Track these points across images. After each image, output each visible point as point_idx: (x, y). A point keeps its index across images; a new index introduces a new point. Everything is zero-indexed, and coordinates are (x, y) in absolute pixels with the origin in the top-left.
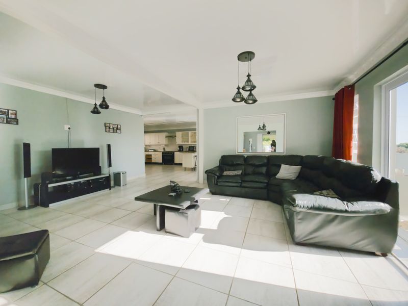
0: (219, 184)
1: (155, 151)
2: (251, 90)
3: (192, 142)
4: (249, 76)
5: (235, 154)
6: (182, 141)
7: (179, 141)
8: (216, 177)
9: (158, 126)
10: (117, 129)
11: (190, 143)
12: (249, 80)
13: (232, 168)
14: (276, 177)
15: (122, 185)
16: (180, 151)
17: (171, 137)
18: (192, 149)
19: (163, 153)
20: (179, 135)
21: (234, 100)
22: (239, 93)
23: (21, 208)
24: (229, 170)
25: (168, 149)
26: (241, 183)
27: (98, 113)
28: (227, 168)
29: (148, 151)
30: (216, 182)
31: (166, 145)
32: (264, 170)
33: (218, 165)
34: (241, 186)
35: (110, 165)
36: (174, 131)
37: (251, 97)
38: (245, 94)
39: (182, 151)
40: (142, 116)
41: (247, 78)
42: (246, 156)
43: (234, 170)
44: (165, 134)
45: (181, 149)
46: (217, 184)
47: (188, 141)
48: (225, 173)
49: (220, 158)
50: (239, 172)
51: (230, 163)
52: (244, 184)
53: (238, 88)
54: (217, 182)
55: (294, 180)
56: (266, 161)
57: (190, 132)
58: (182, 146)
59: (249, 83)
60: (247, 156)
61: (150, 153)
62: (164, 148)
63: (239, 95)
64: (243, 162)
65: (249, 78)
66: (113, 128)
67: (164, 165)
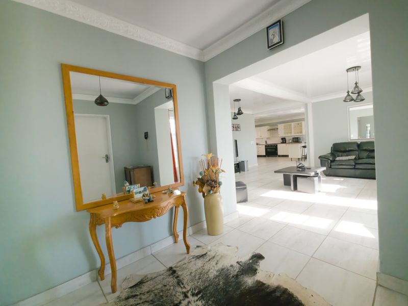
0: (332, 167)
1: (258, 144)
2: (359, 93)
3: (295, 133)
4: (356, 83)
5: (347, 142)
6: (285, 133)
7: (282, 133)
8: (329, 161)
10: (238, 127)
11: (294, 134)
12: (356, 87)
13: (345, 154)
15: (246, 170)
16: (283, 143)
17: (273, 129)
18: (296, 140)
19: (266, 146)
20: (281, 127)
21: (344, 101)
22: (348, 95)
24: (341, 156)
25: (270, 142)
26: (355, 165)
28: (340, 154)
30: (329, 166)
33: (330, 152)
34: (354, 168)
35: (237, 155)
36: (276, 124)
37: (359, 97)
38: (354, 96)
39: (285, 142)
40: (253, 114)
42: (359, 143)
43: (347, 156)
44: (267, 128)
45: (284, 141)
46: (331, 167)
47: (291, 133)
48: (338, 159)
49: (332, 146)
50: (353, 157)
51: (343, 149)
53: (348, 92)
54: (331, 165)
57: (292, 123)
58: (285, 138)
59: (356, 89)
60: (361, 143)
62: (266, 142)
63: (349, 97)
65: (356, 85)
67: (267, 158)
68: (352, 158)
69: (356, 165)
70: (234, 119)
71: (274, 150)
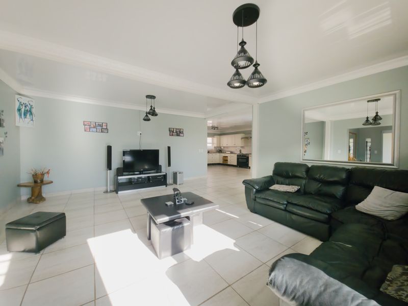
1: (232, 153)
4: (243, 43)
8: (255, 190)
9: (232, 128)
10: (180, 132)
12: (243, 51)
13: (287, 181)
14: (356, 206)
15: (178, 184)
17: (247, 138)
19: (238, 156)
22: (237, 73)
23: (106, 192)
24: (282, 184)
25: (244, 152)
26: (286, 205)
27: (149, 120)
29: (225, 153)
31: (242, 147)
32: (339, 191)
34: (285, 210)
35: (169, 164)
36: (249, 132)
37: (257, 76)
40: (205, 119)
41: (240, 47)
42: (310, 166)
44: (241, 135)
46: (255, 200)
48: (273, 187)
52: (290, 208)
54: (256, 197)
55: (392, 221)
56: (344, 176)
60: (312, 166)
61: (226, 155)
62: (240, 150)
63: (237, 77)
64: (304, 174)
65: (243, 47)
66: (177, 132)
67: (238, 168)
68: (291, 191)
69: (289, 205)
70: (145, 120)
71: (245, 161)
